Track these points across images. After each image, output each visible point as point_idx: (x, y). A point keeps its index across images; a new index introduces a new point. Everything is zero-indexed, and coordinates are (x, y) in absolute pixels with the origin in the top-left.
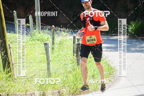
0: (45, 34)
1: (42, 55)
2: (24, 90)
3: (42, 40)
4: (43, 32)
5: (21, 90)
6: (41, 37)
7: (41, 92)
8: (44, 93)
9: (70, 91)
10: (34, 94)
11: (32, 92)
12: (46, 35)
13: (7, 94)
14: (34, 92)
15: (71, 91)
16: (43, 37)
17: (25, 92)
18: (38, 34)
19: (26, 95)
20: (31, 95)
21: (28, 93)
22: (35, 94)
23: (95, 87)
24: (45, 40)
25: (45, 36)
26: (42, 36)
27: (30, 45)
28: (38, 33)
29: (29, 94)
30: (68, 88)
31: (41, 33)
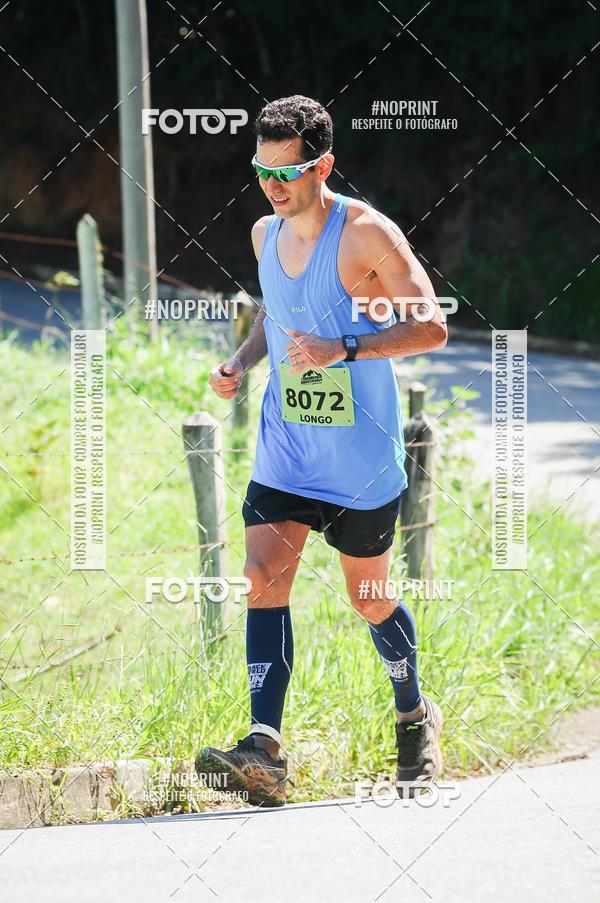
0: (185, 350)
1: (161, 496)
2: (46, 749)
3: (166, 389)
4: (168, 337)
5: (22, 754)
6: (160, 370)
7: (161, 761)
8: (180, 770)
9: (354, 758)
10: (112, 774)
11: (97, 767)
12: (191, 353)
14: (110, 764)
15: (363, 757)
16: (174, 367)
17: (51, 766)
18: (137, 346)
19: (57, 783)
20: (95, 783)
21: (72, 770)
22: (121, 776)
23: (528, 730)
24: (184, 389)
25: (182, 364)
26: (163, 362)
28: (140, 340)
29: (78, 778)
30: (343, 735)
31: (155, 338)
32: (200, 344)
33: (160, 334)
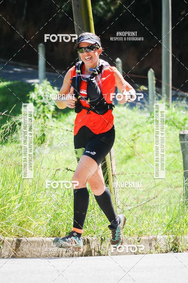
0: (180, 111)
1: (172, 155)
2: (136, 231)
4: (175, 107)
5: (129, 232)
6: (172, 117)
7: (171, 236)
8: (176, 239)
10: (156, 240)
11: (151, 237)
12: (182, 112)
13: (102, 239)
14: (155, 236)
16: (176, 116)
17: (137, 236)
19: (139, 242)
20: (150, 242)
21: (143, 238)
22: (158, 240)
24: (179, 123)
25: (179, 115)
26: (173, 114)
27: (146, 132)
28: (166, 107)
29: (145, 240)
31: (171, 107)
32: (185, 109)
33: (172, 105)
